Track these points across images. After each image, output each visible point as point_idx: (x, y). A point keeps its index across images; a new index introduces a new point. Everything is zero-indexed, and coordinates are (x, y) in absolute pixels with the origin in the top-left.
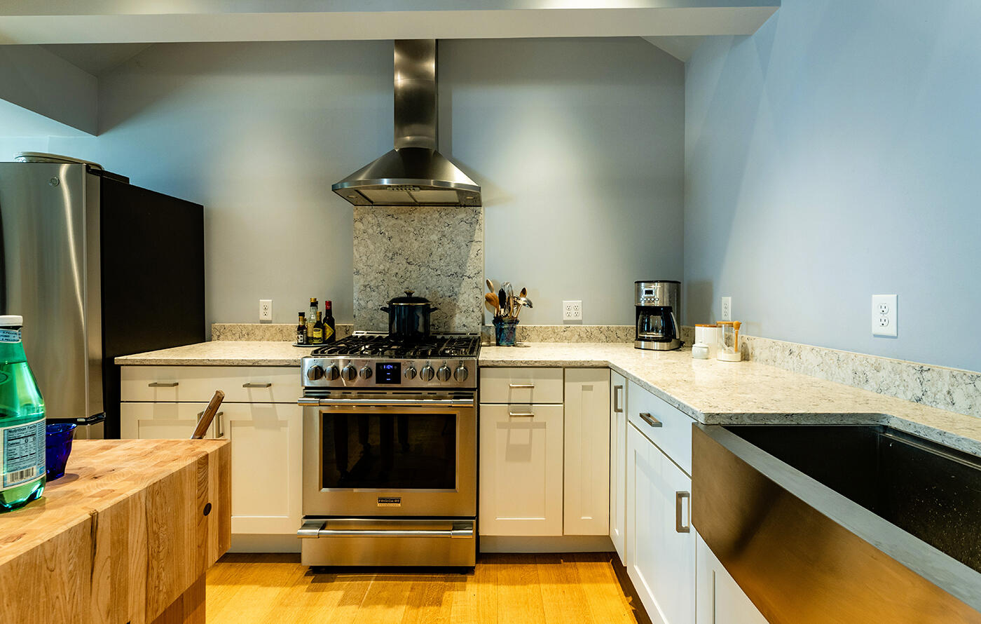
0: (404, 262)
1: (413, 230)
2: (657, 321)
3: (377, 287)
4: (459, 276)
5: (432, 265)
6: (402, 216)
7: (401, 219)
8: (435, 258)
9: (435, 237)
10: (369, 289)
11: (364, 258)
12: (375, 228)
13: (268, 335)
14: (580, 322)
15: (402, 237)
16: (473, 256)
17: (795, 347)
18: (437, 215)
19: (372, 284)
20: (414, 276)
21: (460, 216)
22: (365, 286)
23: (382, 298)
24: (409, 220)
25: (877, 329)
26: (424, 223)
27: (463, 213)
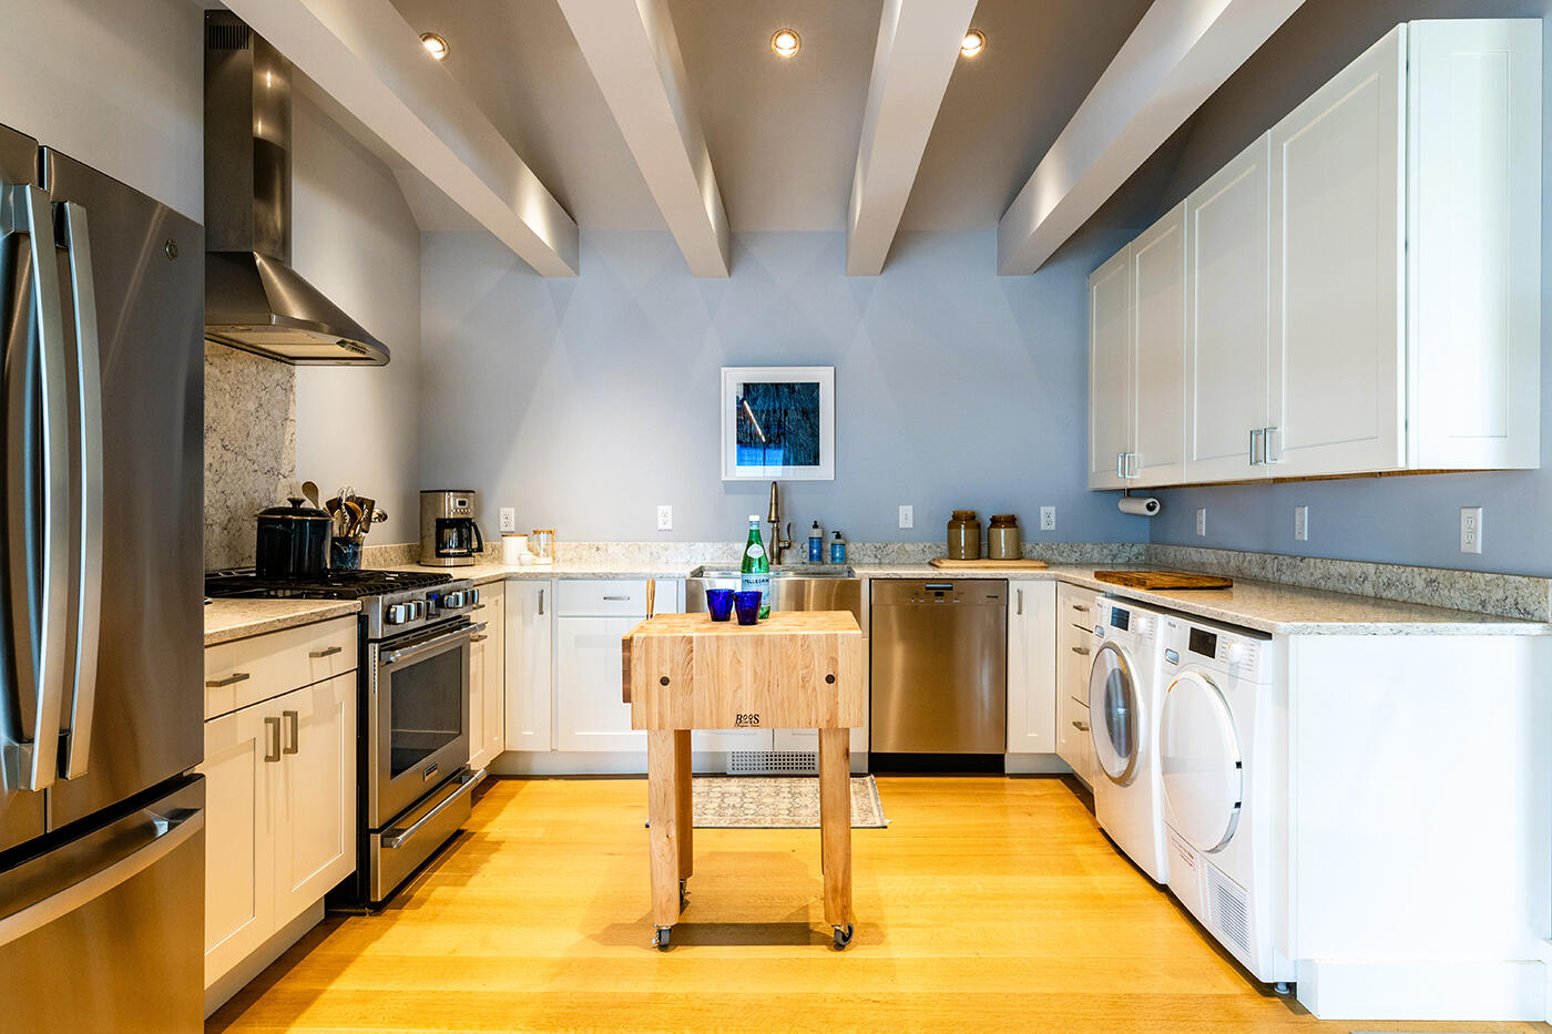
0: (219, 445)
2: (453, 535)
4: (273, 472)
5: (249, 453)
6: (217, 360)
7: (216, 365)
8: (252, 441)
9: (252, 406)
15: (217, 399)
16: (287, 443)
17: (601, 545)
18: (253, 369)
20: (230, 471)
21: (276, 377)
24: (225, 369)
25: (661, 526)
26: (241, 379)
27: (278, 371)
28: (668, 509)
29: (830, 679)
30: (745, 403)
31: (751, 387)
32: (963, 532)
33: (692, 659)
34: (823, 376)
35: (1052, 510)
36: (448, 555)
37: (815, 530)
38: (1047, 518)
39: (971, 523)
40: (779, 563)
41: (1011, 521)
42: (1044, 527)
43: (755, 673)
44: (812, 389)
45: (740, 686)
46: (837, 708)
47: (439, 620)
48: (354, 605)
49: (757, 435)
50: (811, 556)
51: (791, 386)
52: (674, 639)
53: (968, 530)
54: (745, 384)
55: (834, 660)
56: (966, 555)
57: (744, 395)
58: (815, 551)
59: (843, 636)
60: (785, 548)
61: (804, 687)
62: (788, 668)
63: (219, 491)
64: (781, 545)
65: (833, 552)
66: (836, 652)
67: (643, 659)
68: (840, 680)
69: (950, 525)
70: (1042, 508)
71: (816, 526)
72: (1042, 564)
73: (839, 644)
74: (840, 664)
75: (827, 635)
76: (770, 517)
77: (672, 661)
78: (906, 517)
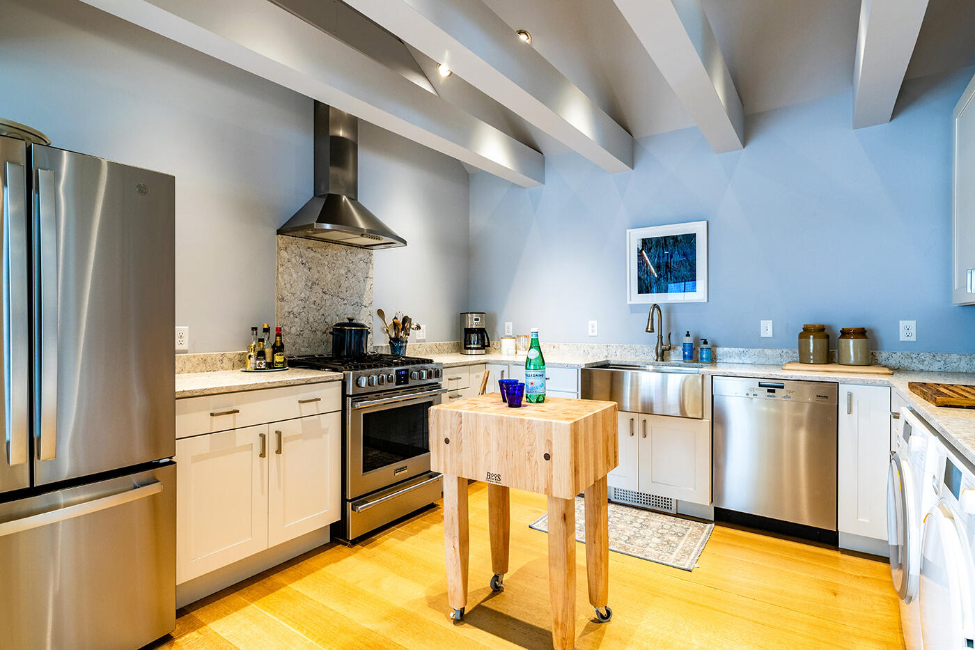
0: (321, 292)
1: (327, 263)
2: (474, 337)
3: (299, 314)
4: (359, 305)
5: (341, 295)
6: (319, 250)
7: (318, 253)
8: (343, 289)
9: (343, 272)
10: (292, 315)
11: (288, 286)
12: (298, 258)
13: (189, 366)
14: (424, 341)
15: (319, 269)
16: (368, 289)
18: (344, 253)
19: (295, 310)
21: (360, 256)
22: (289, 313)
23: (303, 324)
24: (325, 254)
25: (590, 334)
26: (335, 258)
27: (362, 254)
28: (595, 322)
29: (547, 457)
30: (643, 251)
31: (647, 241)
32: (811, 341)
33: (461, 428)
34: (698, 228)
35: (912, 324)
36: (471, 348)
37: (688, 338)
38: (907, 330)
39: (821, 334)
40: (663, 360)
41: (861, 333)
42: (903, 338)
43: (499, 444)
44: (690, 239)
45: (489, 452)
46: (551, 480)
47: (407, 385)
48: (340, 375)
49: (651, 272)
50: (684, 356)
51: (675, 238)
52: (452, 413)
53: (817, 340)
54: (643, 239)
55: (549, 442)
56: (813, 359)
57: (643, 247)
58: (686, 353)
59: (556, 423)
60: (666, 350)
61: (529, 459)
62: (519, 443)
63: (321, 314)
64: (663, 347)
65: (702, 353)
66: (551, 436)
67: (436, 424)
68: (554, 458)
69: (801, 336)
70: (901, 322)
71: (688, 335)
72: (887, 371)
73: (553, 430)
74: (553, 447)
75: (545, 422)
76: (647, 328)
77: (451, 428)
78: (767, 329)
